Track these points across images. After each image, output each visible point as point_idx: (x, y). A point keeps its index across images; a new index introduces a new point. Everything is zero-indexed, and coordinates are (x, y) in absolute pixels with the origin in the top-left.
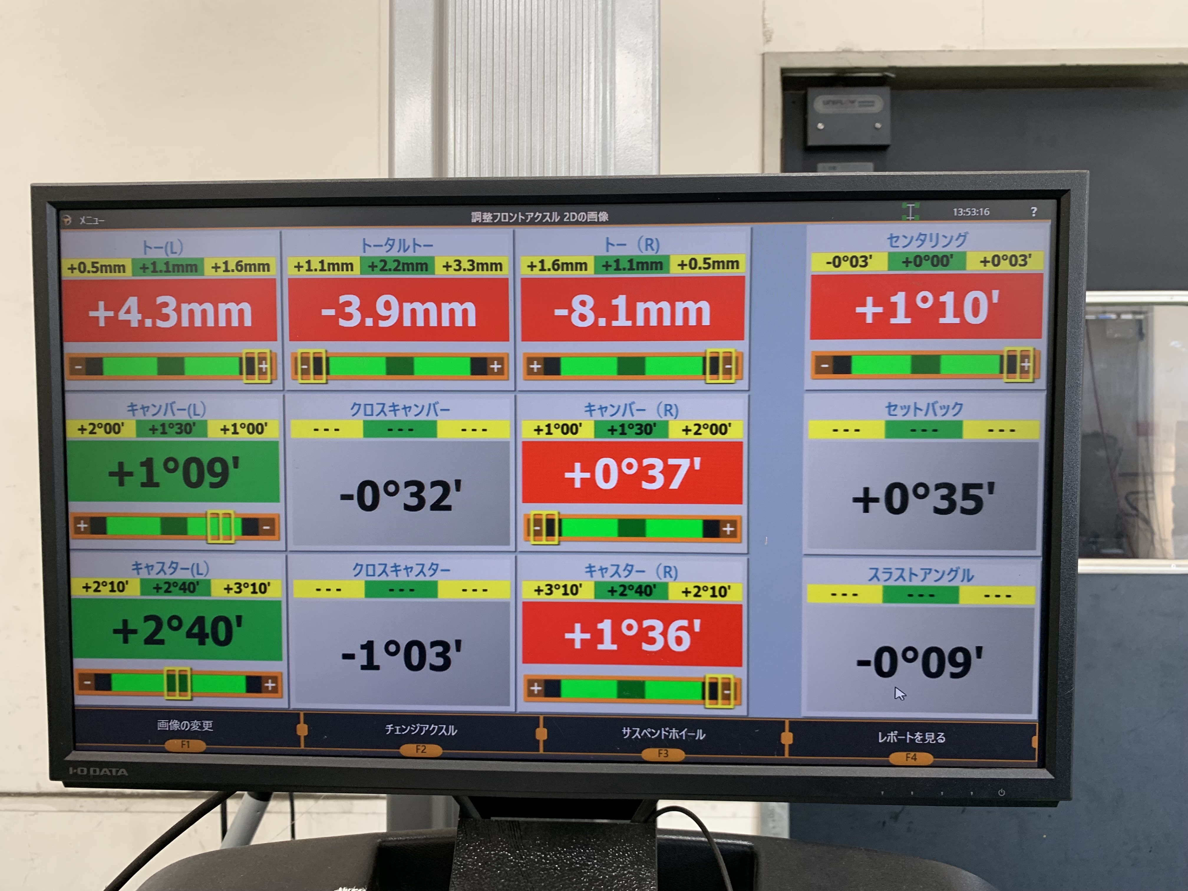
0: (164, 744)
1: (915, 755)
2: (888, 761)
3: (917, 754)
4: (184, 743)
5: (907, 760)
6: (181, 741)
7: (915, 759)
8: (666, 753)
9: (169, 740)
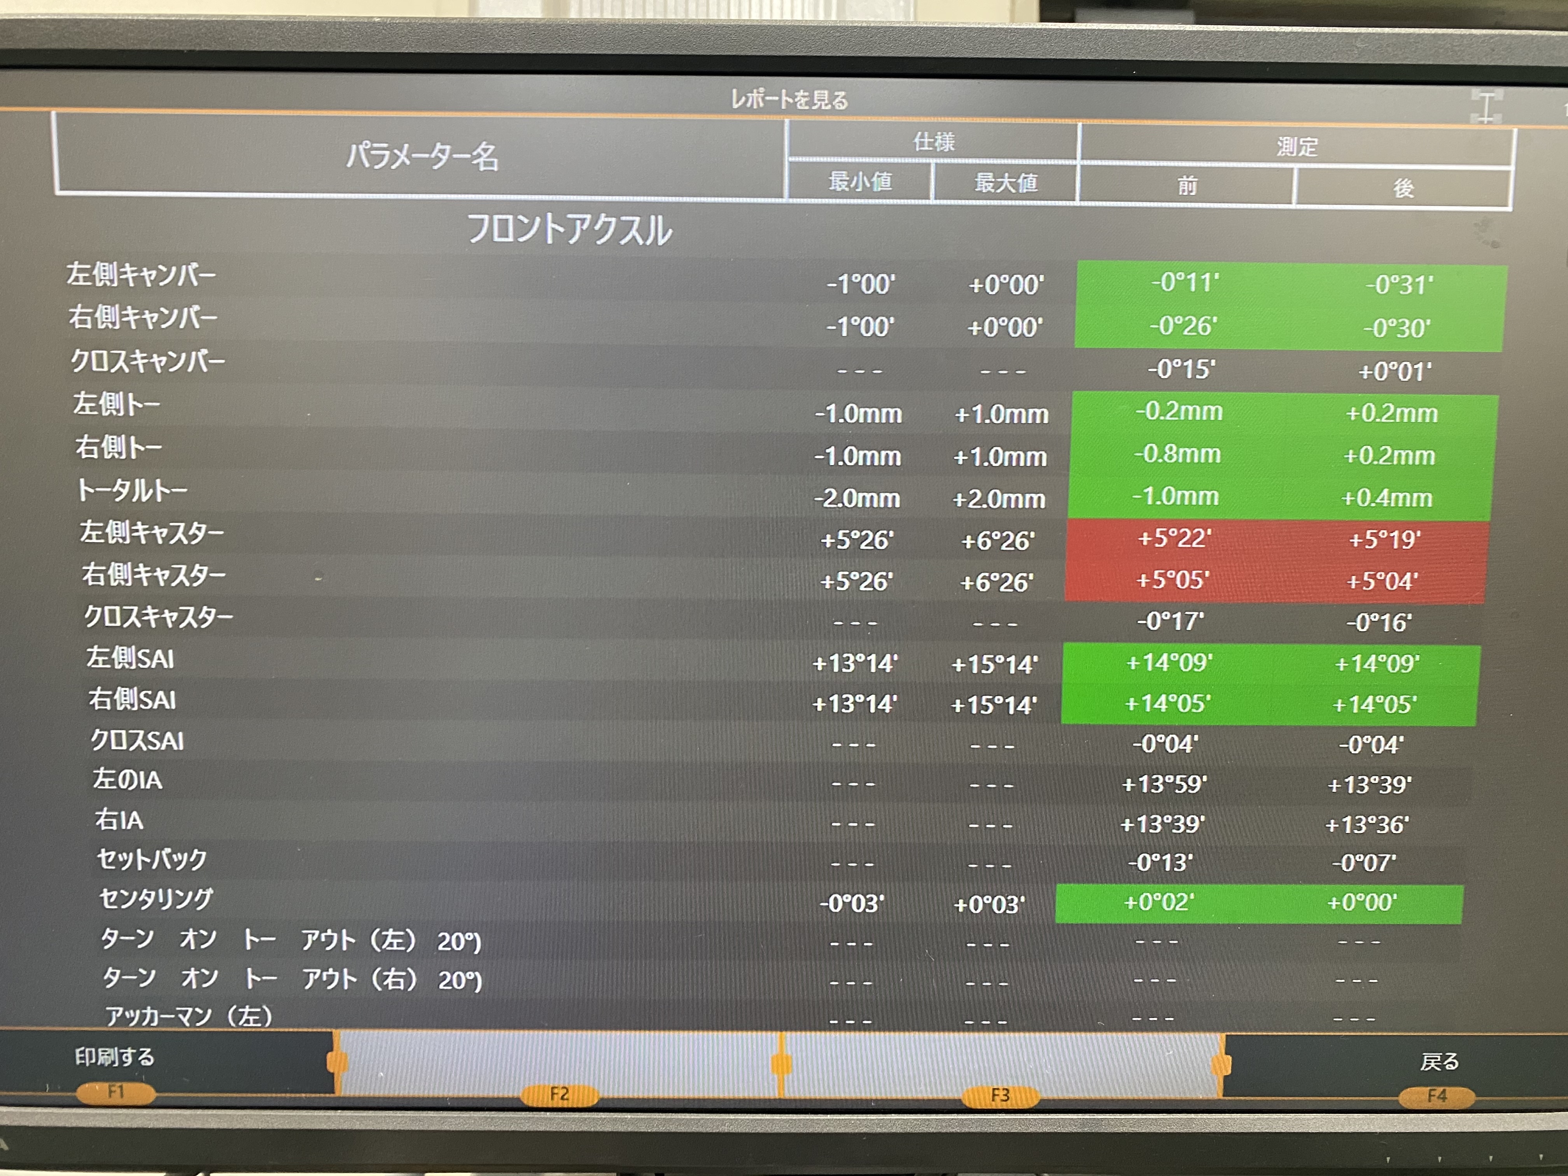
0: (75, 1090)
1: (1444, 1091)
2: (1397, 1101)
3: (1447, 1089)
4: (113, 1089)
5: (1430, 1101)
6: (106, 1085)
7: (1444, 1099)
8: (1006, 1095)
9: (85, 1083)
